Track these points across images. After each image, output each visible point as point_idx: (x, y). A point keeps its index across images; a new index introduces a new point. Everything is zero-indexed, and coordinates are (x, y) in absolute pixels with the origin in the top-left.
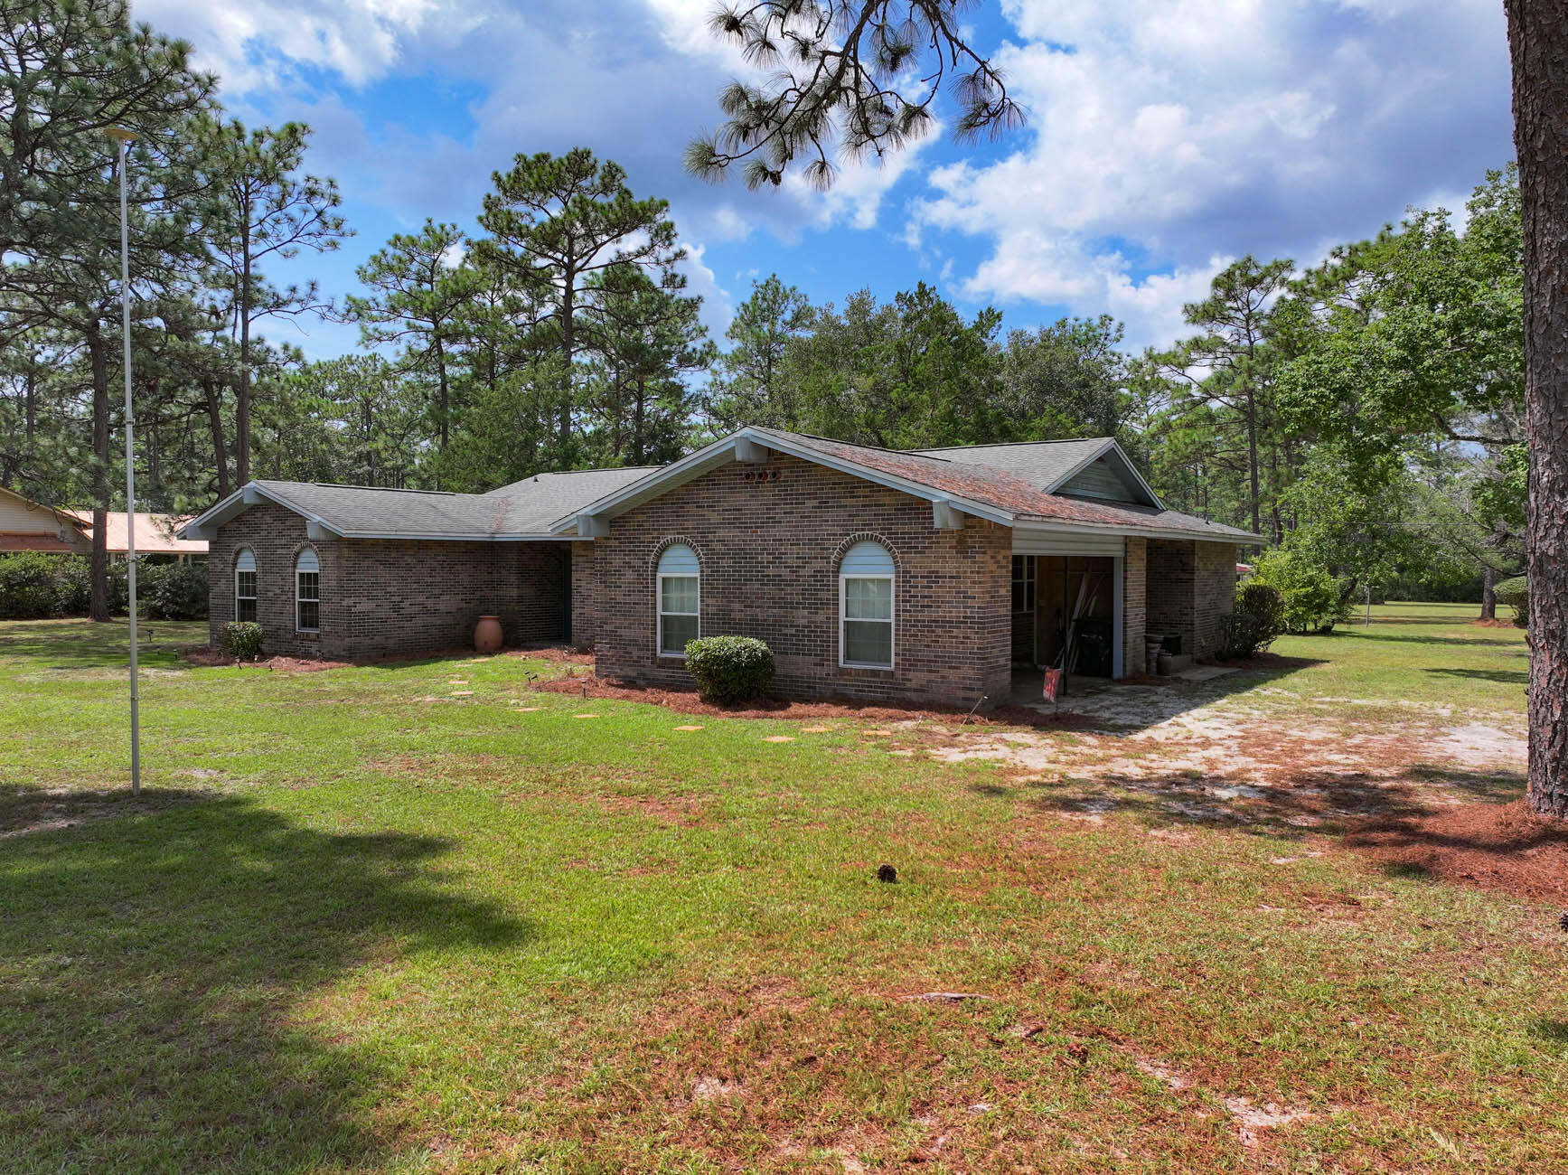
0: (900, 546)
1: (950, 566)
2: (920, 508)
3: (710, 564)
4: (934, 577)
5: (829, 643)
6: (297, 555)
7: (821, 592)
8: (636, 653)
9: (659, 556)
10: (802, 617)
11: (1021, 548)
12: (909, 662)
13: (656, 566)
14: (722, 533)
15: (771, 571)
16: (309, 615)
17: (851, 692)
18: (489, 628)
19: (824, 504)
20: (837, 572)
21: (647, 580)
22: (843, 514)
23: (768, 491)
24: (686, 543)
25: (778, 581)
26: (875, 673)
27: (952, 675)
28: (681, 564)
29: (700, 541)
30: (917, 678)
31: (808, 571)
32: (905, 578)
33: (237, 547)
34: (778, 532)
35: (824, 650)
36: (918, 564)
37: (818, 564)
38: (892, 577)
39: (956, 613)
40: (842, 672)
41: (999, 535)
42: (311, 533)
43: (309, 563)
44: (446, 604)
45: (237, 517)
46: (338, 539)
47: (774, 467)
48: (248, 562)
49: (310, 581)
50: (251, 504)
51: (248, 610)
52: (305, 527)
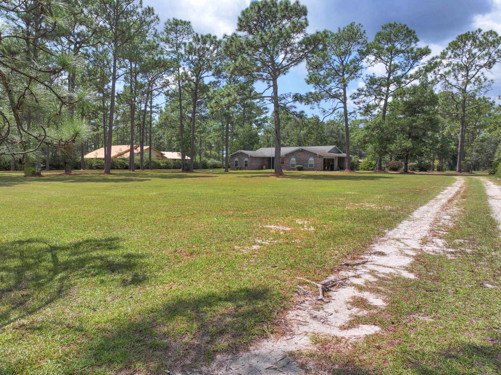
0: (314, 157)
1: (318, 159)
2: (316, 154)
3: (296, 159)
5: (308, 165)
6: (244, 159)
7: (307, 161)
8: (288, 168)
10: (305, 164)
11: (324, 158)
12: (315, 167)
13: (291, 159)
14: (298, 156)
15: (302, 160)
16: (246, 165)
17: (310, 170)
18: (264, 167)
19: (307, 154)
21: (290, 161)
22: (309, 155)
23: (302, 153)
24: (294, 157)
26: (312, 168)
28: (293, 159)
29: (296, 157)
30: (315, 168)
34: (303, 156)
36: (316, 159)
37: (307, 159)
38: (313, 160)
39: (319, 163)
40: (309, 168)
41: (322, 157)
42: (249, 156)
43: (246, 159)
44: (260, 164)
45: (235, 154)
46: (251, 157)
47: (303, 151)
48: (236, 159)
49: (246, 161)
50: (238, 153)
51: (236, 165)
52: (247, 156)
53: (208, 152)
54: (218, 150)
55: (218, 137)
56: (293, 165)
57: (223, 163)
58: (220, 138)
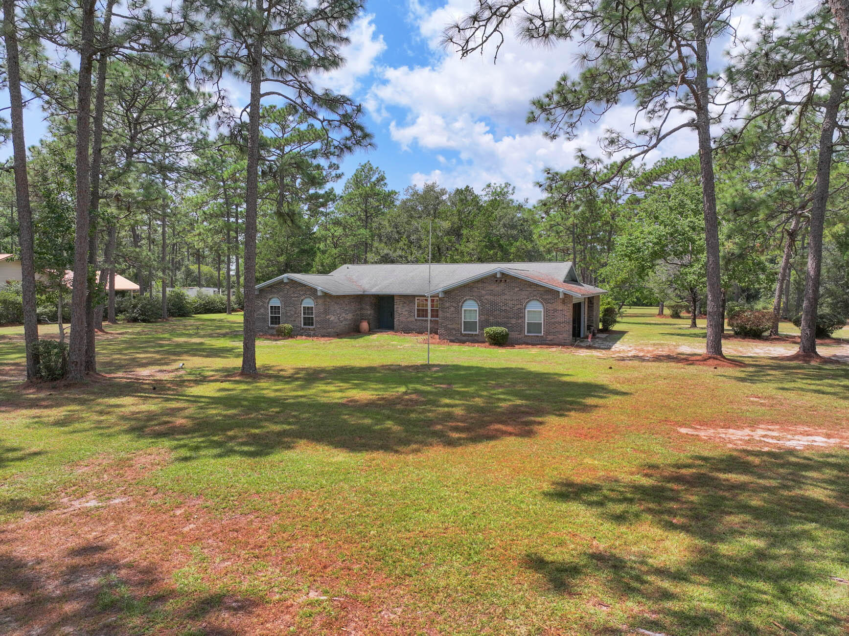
0: (544, 302)
1: (560, 307)
3: (482, 306)
4: (555, 310)
5: (522, 328)
6: (302, 300)
7: (520, 315)
8: (454, 332)
9: (463, 303)
10: (513, 321)
11: (573, 302)
12: (547, 333)
13: (462, 306)
14: (486, 297)
15: (503, 308)
16: (308, 321)
17: (529, 342)
18: (365, 325)
19: (521, 290)
20: (525, 309)
21: (458, 311)
22: (527, 293)
23: (502, 285)
24: (473, 299)
25: (505, 311)
26: (537, 336)
27: (561, 336)
28: (471, 306)
29: (479, 299)
30: (550, 337)
31: (515, 308)
32: (546, 311)
33: (270, 297)
34: (506, 297)
35: (521, 330)
36: (550, 307)
37: (519, 306)
38: (542, 310)
39: (562, 320)
40: (526, 336)
41: (571, 299)
42: (319, 294)
43: (308, 302)
44: (350, 316)
45: (271, 286)
46: (326, 295)
47: (505, 278)
48: (275, 302)
49: (308, 310)
50: (281, 282)
51: (276, 320)
52: (311, 291)
53: (194, 267)
54: (218, 262)
55: (217, 232)
56: (469, 325)
57: (229, 299)
58: (221, 236)
